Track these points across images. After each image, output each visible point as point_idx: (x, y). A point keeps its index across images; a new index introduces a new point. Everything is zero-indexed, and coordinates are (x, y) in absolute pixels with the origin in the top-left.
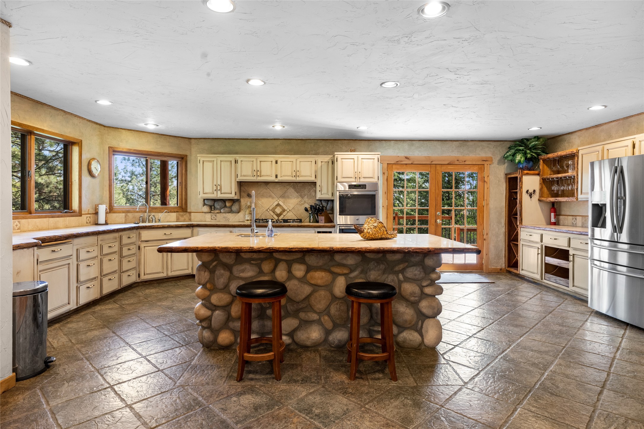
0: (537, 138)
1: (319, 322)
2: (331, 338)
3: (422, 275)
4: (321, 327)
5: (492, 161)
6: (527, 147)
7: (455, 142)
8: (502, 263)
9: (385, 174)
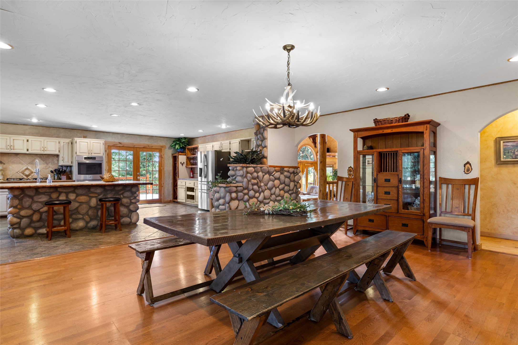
0: (185, 138)
1: (83, 219)
2: (89, 225)
3: (131, 195)
4: (84, 221)
5: (165, 147)
6: (181, 142)
7: (147, 137)
8: (171, 198)
9: (107, 151)
